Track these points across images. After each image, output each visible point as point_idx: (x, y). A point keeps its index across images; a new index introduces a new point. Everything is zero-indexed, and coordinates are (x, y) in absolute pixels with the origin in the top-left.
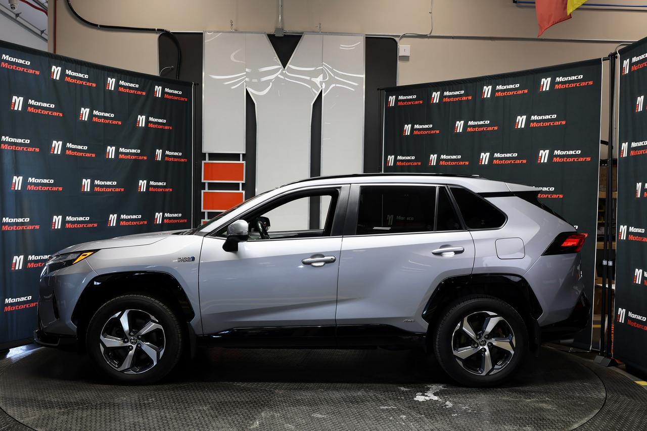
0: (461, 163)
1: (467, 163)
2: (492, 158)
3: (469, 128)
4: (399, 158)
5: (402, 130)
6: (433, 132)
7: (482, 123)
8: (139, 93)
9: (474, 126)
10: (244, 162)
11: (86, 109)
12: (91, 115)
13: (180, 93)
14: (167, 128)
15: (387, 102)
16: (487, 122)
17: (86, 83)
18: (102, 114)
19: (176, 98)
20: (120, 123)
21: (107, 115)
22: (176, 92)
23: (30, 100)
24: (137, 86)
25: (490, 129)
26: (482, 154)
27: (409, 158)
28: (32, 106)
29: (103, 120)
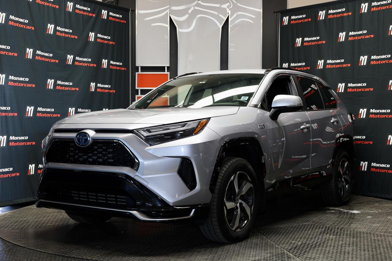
1: (349, 65)
2: (369, 60)
4: (292, 65)
5: (294, 42)
6: (320, 42)
7: (360, 32)
8: (90, 15)
9: (354, 36)
10: (168, 73)
11: (52, 25)
12: (55, 30)
13: (121, 16)
14: (111, 43)
15: (282, 22)
16: (365, 32)
17: (51, 5)
18: (63, 30)
19: (118, 20)
20: (76, 37)
21: (67, 30)
22: (118, 16)
23: (11, 16)
24: (89, 9)
25: (367, 37)
26: (362, 57)
27: (300, 64)
28: (12, 20)
29: (64, 34)
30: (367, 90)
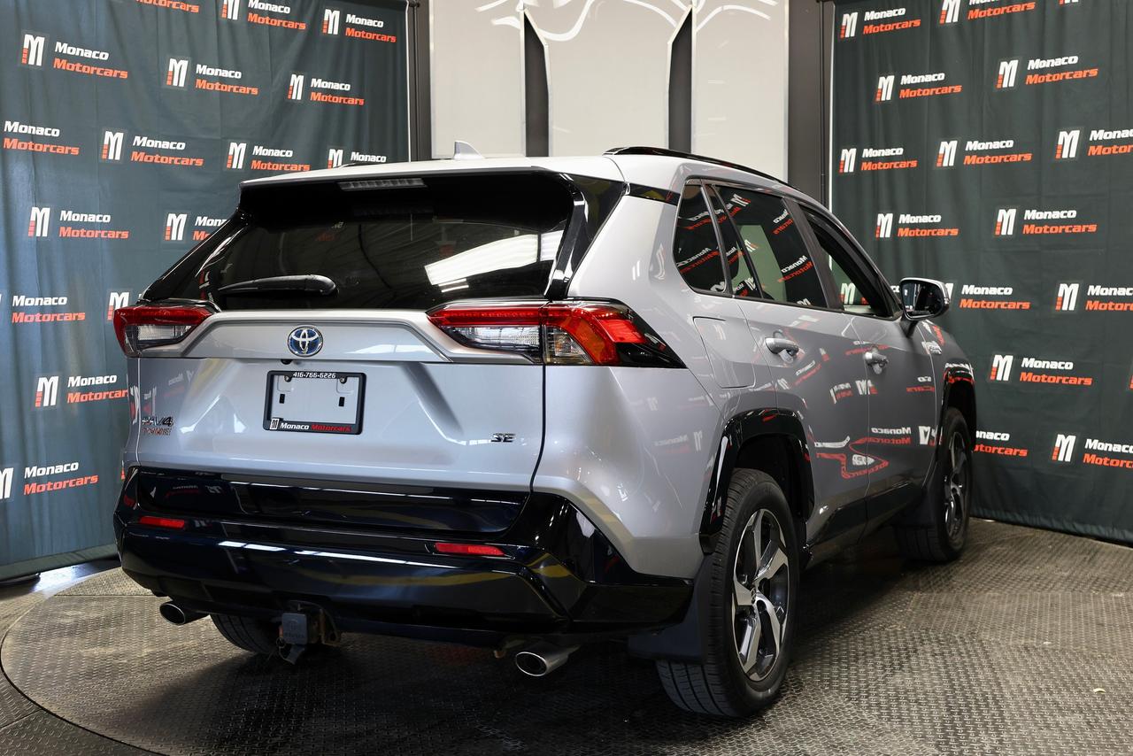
0: (1015, 158)
1: (1028, 157)
2: (1084, 143)
3: (1030, 77)
4: (867, 153)
5: (873, 89)
6: (946, 90)
12: (192, 75)
14: (352, 101)
17: (178, 5)
28: (62, 56)
29: (218, 84)
30: (1078, 229)
